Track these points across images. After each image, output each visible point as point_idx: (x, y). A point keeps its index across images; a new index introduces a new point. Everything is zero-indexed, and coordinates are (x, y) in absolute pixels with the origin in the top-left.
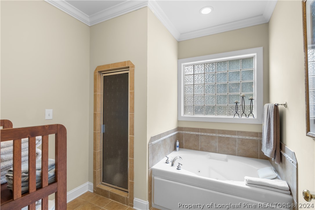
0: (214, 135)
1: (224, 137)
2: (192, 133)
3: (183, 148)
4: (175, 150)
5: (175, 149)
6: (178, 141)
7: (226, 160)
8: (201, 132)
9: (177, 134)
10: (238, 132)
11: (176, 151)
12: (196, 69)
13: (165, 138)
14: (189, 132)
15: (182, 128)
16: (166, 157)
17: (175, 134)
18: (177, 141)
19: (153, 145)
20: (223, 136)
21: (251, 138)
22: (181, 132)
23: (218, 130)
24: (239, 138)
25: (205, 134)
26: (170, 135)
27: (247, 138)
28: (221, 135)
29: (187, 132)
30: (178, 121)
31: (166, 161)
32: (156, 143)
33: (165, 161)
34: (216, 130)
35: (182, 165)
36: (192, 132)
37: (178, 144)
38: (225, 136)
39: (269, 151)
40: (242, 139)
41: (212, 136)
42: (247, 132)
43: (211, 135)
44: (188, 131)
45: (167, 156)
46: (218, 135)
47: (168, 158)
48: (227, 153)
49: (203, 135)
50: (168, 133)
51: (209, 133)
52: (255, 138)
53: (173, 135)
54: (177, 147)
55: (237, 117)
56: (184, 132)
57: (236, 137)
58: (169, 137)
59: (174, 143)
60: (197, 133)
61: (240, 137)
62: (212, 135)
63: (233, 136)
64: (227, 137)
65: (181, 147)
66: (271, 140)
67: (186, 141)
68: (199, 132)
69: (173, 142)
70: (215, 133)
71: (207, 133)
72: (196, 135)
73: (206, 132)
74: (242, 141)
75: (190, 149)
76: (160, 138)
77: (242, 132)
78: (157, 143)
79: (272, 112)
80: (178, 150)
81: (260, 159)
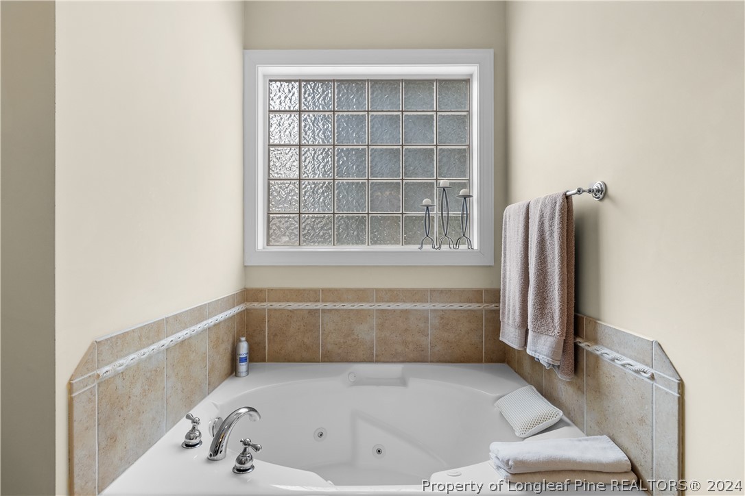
0: (366, 306)
1: (394, 311)
2: (294, 306)
3: (263, 360)
4: (231, 373)
5: (233, 371)
6: (243, 339)
7: (403, 382)
8: (326, 302)
9: (240, 314)
10: (433, 291)
11: (236, 376)
12: (306, 96)
13: (182, 334)
14: (284, 305)
15: (261, 291)
16: (188, 417)
17: (234, 316)
18: (240, 341)
19: (104, 383)
20: (393, 306)
21: (466, 306)
22: (257, 305)
23: (378, 290)
24: (435, 310)
25: (339, 306)
26: (212, 321)
27: (456, 306)
28: (384, 306)
29: (276, 305)
30: (246, 269)
31: (188, 437)
32: (128, 368)
33: (182, 439)
34: (373, 289)
35: (257, 449)
36: (296, 301)
37: (243, 349)
38: (397, 308)
39: (548, 344)
40: (442, 311)
41: (359, 311)
42: (455, 290)
43: (357, 306)
44: (280, 301)
45: (195, 412)
46: (377, 306)
47: (194, 422)
48: (401, 359)
49: (330, 311)
50: (199, 313)
51: (349, 301)
52: (475, 306)
53: (225, 321)
54: (242, 360)
55: (428, 248)
56: (266, 305)
57: (428, 306)
58: (204, 330)
59: (229, 347)
60: (312, 306)
61: (439, 306)
62: (361, 308)
63: (420, 306)
64: (402, 311)
65: (256, 357)
66: (548, 306)
67: (276, 335)
68: (318, 301)
69: (226, 347)
70: (368, 302)
71: (342, 302)
72: (310, 311)
73: (340, 300)
74: (442, 318)
75: (289, 361)
76: (160, 340)
77: (442, 291)
78: (138, 364)
79: (552, 218)
80: (244, 374)
81: (486, 362)
